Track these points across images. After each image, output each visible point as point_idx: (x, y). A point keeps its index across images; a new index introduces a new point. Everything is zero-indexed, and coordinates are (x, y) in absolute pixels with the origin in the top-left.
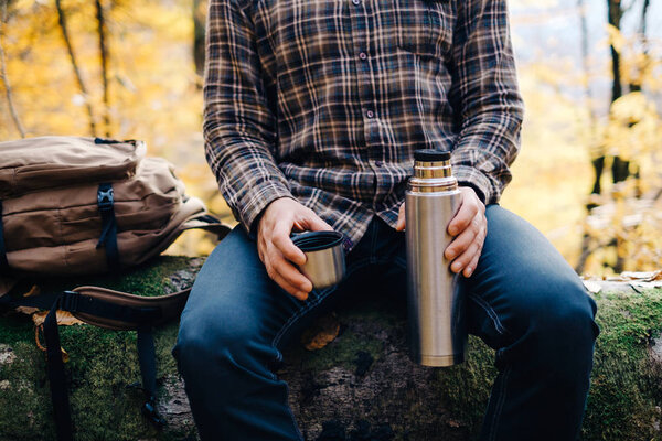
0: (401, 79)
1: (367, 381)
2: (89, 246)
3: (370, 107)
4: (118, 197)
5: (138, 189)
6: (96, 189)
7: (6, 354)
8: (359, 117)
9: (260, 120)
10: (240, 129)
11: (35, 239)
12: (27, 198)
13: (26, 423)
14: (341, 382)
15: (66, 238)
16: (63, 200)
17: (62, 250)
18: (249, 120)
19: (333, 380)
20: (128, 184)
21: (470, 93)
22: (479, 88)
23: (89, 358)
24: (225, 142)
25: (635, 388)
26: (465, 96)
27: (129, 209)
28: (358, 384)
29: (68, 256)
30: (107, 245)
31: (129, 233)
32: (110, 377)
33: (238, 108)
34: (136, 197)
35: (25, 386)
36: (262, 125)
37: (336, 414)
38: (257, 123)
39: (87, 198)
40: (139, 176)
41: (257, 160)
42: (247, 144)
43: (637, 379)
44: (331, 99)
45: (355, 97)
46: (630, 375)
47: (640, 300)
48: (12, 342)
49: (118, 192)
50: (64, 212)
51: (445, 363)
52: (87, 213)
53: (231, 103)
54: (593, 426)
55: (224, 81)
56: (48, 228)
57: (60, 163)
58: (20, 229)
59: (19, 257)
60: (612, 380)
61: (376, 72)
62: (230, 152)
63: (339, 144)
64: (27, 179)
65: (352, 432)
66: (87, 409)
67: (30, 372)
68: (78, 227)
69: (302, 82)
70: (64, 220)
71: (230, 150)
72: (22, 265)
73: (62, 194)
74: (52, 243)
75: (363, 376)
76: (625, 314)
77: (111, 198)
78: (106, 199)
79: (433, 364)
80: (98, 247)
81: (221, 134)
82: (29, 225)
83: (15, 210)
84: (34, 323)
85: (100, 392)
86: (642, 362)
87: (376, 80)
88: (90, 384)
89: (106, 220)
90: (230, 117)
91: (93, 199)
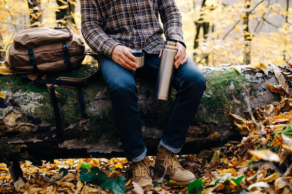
0: (145, 4)
1: (150, 99)
2: (61, 62)
3: (137, 13)
4: (69, 46)
5: (74, 44)
6: (62, 45)
7: (41, 96)
8: (133, 16)
9: (98, 19)
10: (92, 23)
11: (44, 61)
12: (41, 48)
13: (50, 116)
14: (142, 99)
15: (54, 60)
16: (52, 48)
17: (53, 64)
18: (95, 19)
19: (139, 99)
20: (71, 42)
21: (167, 8)
22: (170, 6)
23: (66, 96)
24: (88, 28)
25: (226, 97)
26: (166, 9)
27: (73, 49)
28: (147, 99)
29: (56, 65)
30: (67, 61)
31: (73, 58)
32: (73, 101)
33: (91, 16)
34: (74, 46)
35: (47, 105)
36: (98, 21)
37: (141, 109)
38: (97, 20)
39: (59, 47)
40: (74, 39)
41: (101, 34)
42: (96, 29)
43: (226, 94)
44: (124, 11)
45: (132, 10)
46: (224, 94)
47: (226, 72)
48: (41, 92)
49: (68, 45)
50: (53, 52)
51: (164, 99)
52: (60, 52)
53: (89, 14)
54: (214, 108)
55: (87, 7)
56: (48, 57)
57: (49, 36)
58: (39, 58)
59: (40, 66)
60: (219, 95)
61: (137, 2)
62: (91, 32)
63: (127, 25)
64: (40, 42)
65: (146, 114)
66: (68, 111)
67: (49, 101)
68: (57, 56)
69: (114, 6)
70: (53, 54)
71: (91, 31)
72: (42, 69)
73: (52, 46)
74: (50, 62)
75: (148, 97)
76: (222, 76)
77: (67, 47)
78: (66, 47)
79: (161, 99)
80: (64, 62)
81: (87, 25)
82: (42, 56)
83: (37, 51)
84: (47, 86)
85: (71, 106)
86: (227, 90)
87: (138, 4)
88: (68, 103)
89: (66, 53)
90: (89, 19)
91: (61, 47)
